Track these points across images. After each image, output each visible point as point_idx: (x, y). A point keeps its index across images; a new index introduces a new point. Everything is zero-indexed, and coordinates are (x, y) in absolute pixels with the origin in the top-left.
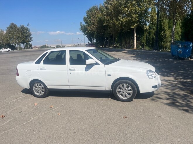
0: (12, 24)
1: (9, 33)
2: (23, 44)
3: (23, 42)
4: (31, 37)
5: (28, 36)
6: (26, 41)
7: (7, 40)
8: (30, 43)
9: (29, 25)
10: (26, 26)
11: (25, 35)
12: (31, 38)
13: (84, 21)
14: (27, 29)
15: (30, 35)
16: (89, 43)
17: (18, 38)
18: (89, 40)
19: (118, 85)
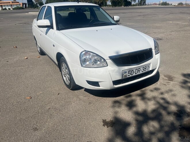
19: (61, 63)
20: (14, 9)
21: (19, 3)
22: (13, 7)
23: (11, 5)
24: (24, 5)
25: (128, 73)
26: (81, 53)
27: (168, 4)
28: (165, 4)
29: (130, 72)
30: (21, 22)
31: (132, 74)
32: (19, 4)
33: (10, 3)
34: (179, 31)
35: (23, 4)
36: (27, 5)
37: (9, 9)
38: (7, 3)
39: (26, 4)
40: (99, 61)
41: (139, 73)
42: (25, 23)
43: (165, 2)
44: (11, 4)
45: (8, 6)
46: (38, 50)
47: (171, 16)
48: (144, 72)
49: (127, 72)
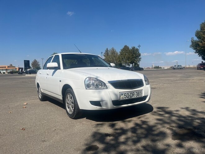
0: (126, 46)
1: (122, 55)
2: (132, 64)
3: (132, 63)
4: (140, 57)
5: (137, 57)
6: (135, 62)
7: (120, 61)
8: (138, 63)
9: (139, 46)
10: (136, 47)
11: (134, 56)
12: (139, 59)
13: (196, 36)
14: (137, 50)
15: (140, 55)
16: (202, 62)
17: (128, 59)
18: (202, 59)
19: (66, 95)
20: (8, 73)
21: (15, 67)
22: (8, 71)
23: (7, 70)
24: (21, 70)
25: (125, 96)
26: (86, 79)
27: (161, 68)
28: (158, 67)
29: (126, 95)
30: (19, 81)
31: (128, 97)
32: (16, 69)
33: (5, 67)
34: (171, 83)
35: (19, 69)
36: (24, 69)
37: (4, 73)
38: (3, 67)
39: (22, 69)
40: (100, 85)
41: (134, 97)
42: (23, 82)
43: (157, 66)
44: (7, 68)
45: (3, 70)
46: (40, 96)
47: (163, 75)
48: (138, 97)
49: (124, 94)
